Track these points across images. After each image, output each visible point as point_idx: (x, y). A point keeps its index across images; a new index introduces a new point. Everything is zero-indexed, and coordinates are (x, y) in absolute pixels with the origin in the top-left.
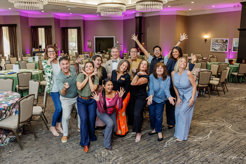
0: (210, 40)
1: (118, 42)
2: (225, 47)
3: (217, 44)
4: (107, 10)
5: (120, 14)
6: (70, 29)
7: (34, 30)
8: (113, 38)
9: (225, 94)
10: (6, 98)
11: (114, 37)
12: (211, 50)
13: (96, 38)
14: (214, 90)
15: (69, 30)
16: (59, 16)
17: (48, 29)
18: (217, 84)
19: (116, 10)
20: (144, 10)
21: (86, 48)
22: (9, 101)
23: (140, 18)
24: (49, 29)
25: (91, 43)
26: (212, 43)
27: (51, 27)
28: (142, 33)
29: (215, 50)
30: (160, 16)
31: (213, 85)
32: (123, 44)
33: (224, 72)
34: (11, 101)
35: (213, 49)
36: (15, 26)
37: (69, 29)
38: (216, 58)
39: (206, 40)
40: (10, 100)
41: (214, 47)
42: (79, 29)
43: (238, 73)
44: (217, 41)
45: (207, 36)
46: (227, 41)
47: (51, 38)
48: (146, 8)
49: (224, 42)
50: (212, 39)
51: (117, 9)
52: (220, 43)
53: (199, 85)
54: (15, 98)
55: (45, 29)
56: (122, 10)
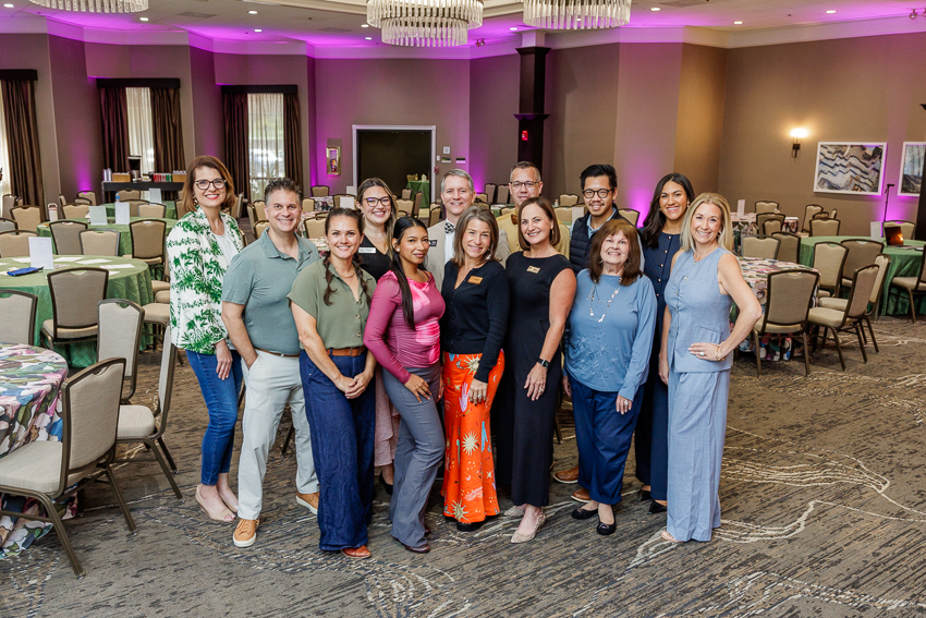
0: (813, 147)
1: (447, 150)
2: (873, 175)
3: (838, 161)
4: (408, 19)
5: (459, 36)
6: (254, 96)
7: (109, 97)
8: (429, 132)
9: (866, 360)
10: (11, 371)
11: (433, 128)
12: (817, 189)
13: (359, 132)
14: (824, 346)
15: (252, 99)
16: (210, 40)
17: (164, 94)
18: (837, 322)
19: (445, 20)
20: (556, 20)
21: (319, 173)
22: (22, 383)
23: (540, 53)
24: (172, 92)
25: (338, 153)
26: (819, 157)
27: (179, 86)
28: (547, 116)
29: (832, 186)
30: (616, 45)
31: (823, 325)
32: (467, 159)
33: (864, 274)
34: (30, 384)
35: (823, 181)
36: (31, 76)
37: (249, 96)
38: (834, 219)
39: (796, 147)
40: (25, 379)
41: (829, 177)
42: (290, 94)
43: (919, 281)
44: (840, 151)
45: (800, 132)
46: (878, 151)
47: (178, 129)
48: (563, 13)
49: (867, 157)
50: (820, 143)
51: (446, 15)
52: (853, 161)
53: (768, 325)
54: (48, 372)
55: (152, 91)
56: (467, 21)
